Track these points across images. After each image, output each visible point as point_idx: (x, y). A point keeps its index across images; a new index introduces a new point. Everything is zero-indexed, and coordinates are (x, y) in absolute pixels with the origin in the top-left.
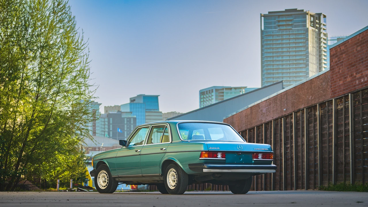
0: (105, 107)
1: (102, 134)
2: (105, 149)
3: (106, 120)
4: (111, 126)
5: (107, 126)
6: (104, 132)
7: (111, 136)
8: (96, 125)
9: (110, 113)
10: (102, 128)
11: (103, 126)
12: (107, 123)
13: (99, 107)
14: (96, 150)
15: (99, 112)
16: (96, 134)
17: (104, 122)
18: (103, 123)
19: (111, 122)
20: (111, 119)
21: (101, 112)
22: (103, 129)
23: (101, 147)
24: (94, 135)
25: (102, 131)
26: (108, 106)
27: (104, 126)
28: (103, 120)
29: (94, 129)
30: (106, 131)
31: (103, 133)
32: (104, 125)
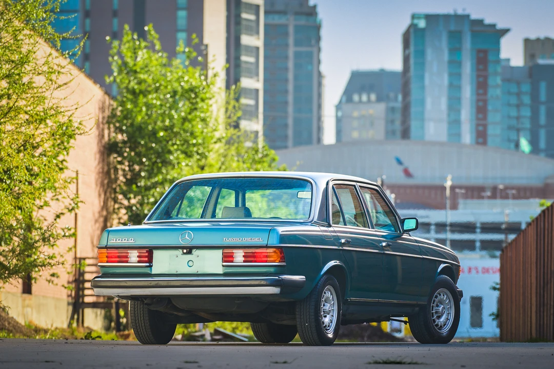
0: (527, 41)
1: (509, 141)
2: (514, 192)
3: (526, 88)
4: (543, 110)
5: (526, 112)
6: (518, 130)
7: (542, 144)
8: (490, 108)
9: (541, 62)
10: (509, 117)
11: (514, 113)
12: (527, 100)
13: (498, 43)
14: (482, 198)
15: (498, 61)
16: (490, 140)
17: (518, 95)
18: (514, 100)
19: (543, 97)
20: (543, 86)
21: (508, 60)
22: (514, 122)
23: (501, 187)
24: (481, 140)
25: (510, 128)
26: (538, 40)
27: (519, 111)
28: (514, 89)
29: (481, 122)
30: (523, 129)
31: (513, 136)
32: (518, 106)
